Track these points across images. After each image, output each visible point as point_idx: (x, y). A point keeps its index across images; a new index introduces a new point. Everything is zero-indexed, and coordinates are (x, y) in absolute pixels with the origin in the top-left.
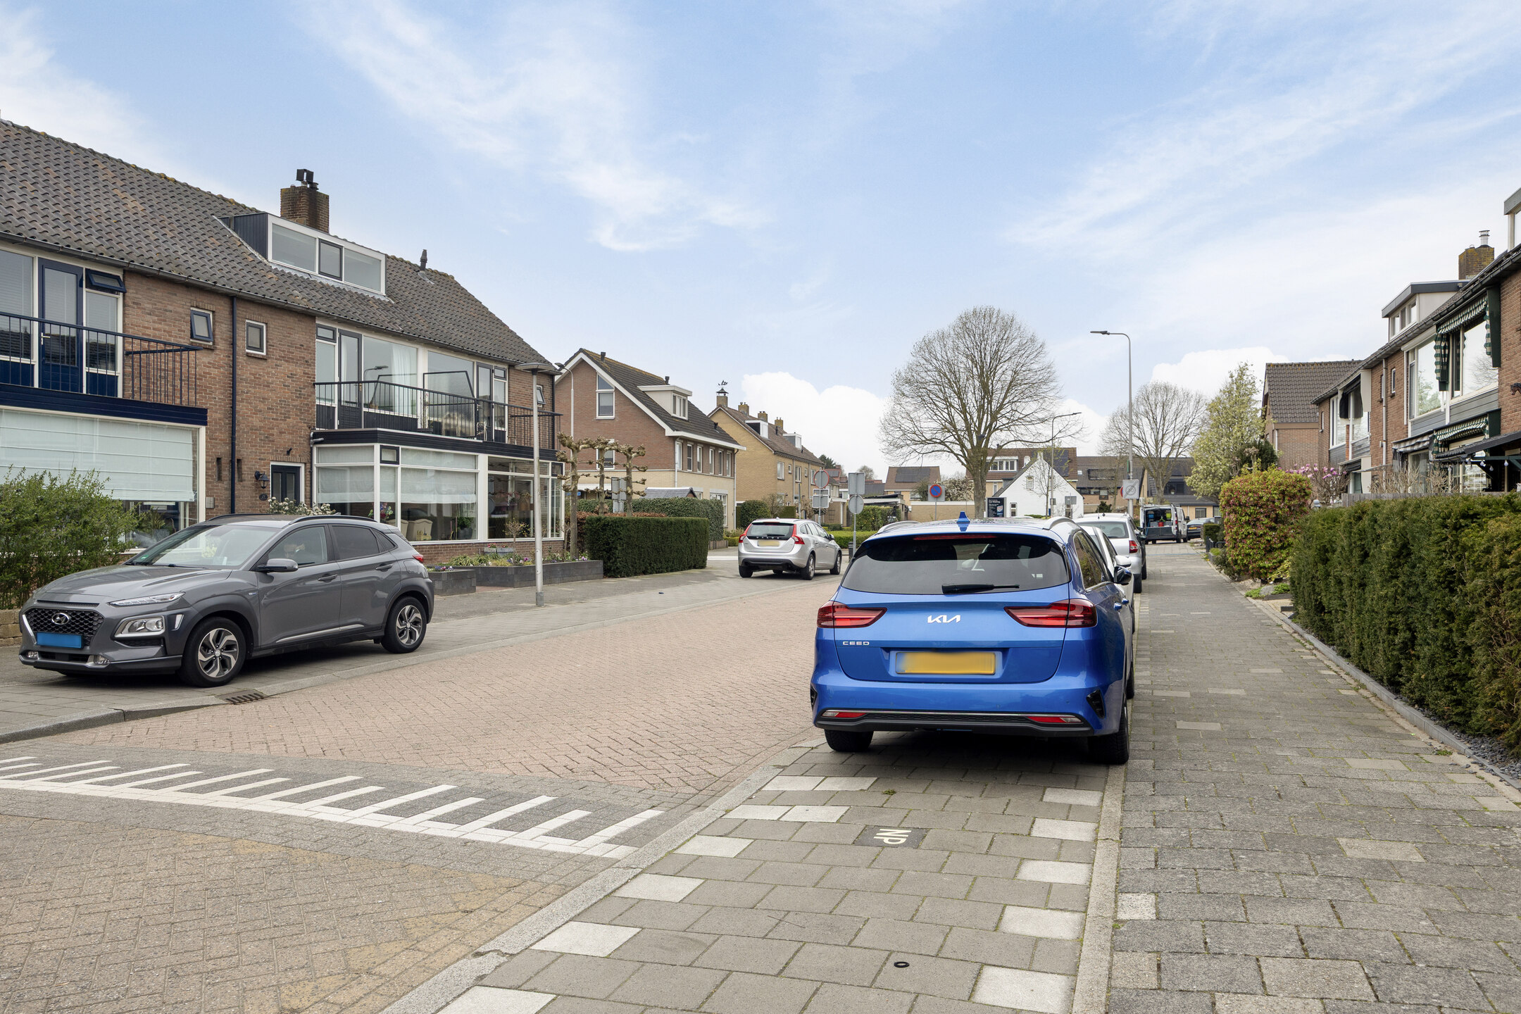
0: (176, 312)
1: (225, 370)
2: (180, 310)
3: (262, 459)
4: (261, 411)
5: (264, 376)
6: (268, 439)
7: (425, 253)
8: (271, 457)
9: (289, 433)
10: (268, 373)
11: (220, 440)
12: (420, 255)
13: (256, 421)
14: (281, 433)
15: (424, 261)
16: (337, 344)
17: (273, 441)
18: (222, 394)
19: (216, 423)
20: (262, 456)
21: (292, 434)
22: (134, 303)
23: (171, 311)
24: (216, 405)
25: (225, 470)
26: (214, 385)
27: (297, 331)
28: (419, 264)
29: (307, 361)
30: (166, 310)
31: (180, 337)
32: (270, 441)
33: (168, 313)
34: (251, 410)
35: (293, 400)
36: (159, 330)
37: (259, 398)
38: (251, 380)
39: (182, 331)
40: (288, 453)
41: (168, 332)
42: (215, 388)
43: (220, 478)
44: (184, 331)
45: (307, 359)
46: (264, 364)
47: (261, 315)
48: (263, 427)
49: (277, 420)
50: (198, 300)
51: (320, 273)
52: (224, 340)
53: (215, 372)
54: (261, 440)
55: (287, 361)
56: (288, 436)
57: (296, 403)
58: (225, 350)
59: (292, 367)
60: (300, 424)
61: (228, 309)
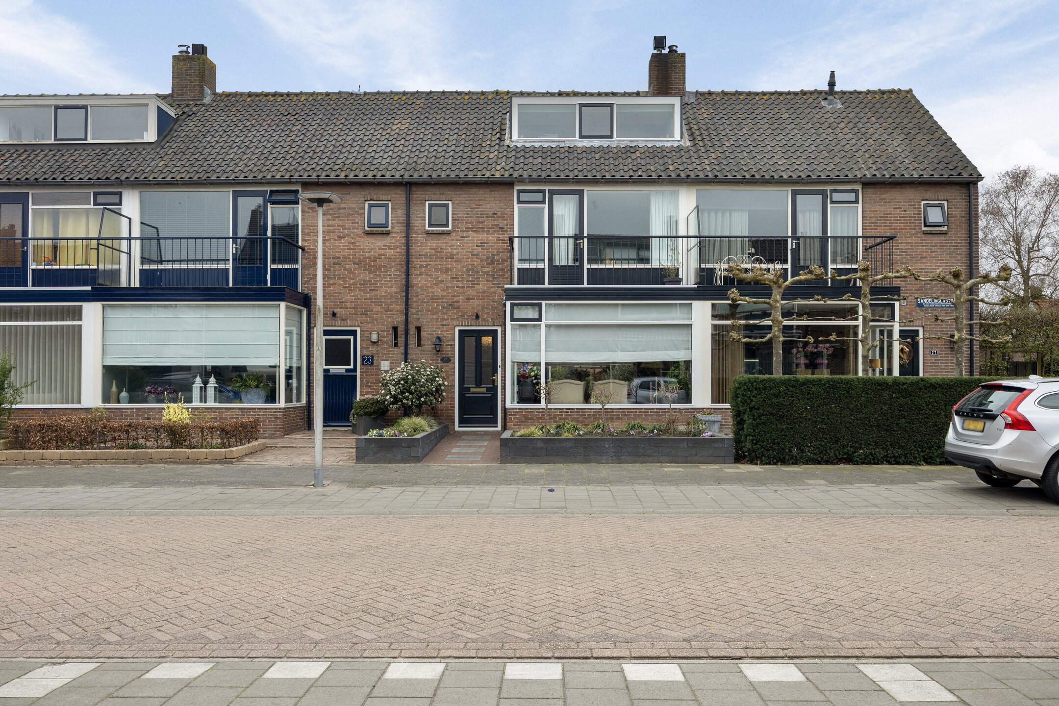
0: (350, 208)
1: (402, 250)
2: (354, 206)
3: (444, 325)
4: (443, 281)
5: (447, 249)
6: (453, 306)
7: (833, 74)
8: (455, 323)
9: (478, 299)
10: (452, 246)
11: (397, 311)
12: (828, 79)
13: (437, 291)
14: (468, 299)
15: (832, 84)
16: (546, 206)
17: (459, 308)
18: (398, 270)
19: (392, 296)
20: (445, 322)
21: (481, 299)
22: (309, 208)
23: (345, 208)
24: (391, 281)
25: (401, 337)
26: (388, 264)
27: (490, 202)
28: (826, 88)
29: (501, 228)
30: (340, 209)
31: (353, 229)
32: (455, 308)
33: (341, 211)
34: (431, 281)
35: (484, 267)
36: (333, 226)
37: (441, 269)
38: (432, 255)
39: (355, 223)
40: (477, 317)
41: (341, 226)
42: (390, 267)
43: (396, 345)
44: (358, 223)
45: (501, 225)
46: (448, 238)
47: (443, 194)
48: (445, 296)
49: (464, 287)
50: (372, 193)
51: (581, 136)
52: (400, 223)
53: (390, 252)
54: (444, 308)
55: (475, 231)
56: (476, 302)
57: (486, 270)
58: (401, 232)
59: (482, 236)
60: (492, 289)
61: (405, 196)
